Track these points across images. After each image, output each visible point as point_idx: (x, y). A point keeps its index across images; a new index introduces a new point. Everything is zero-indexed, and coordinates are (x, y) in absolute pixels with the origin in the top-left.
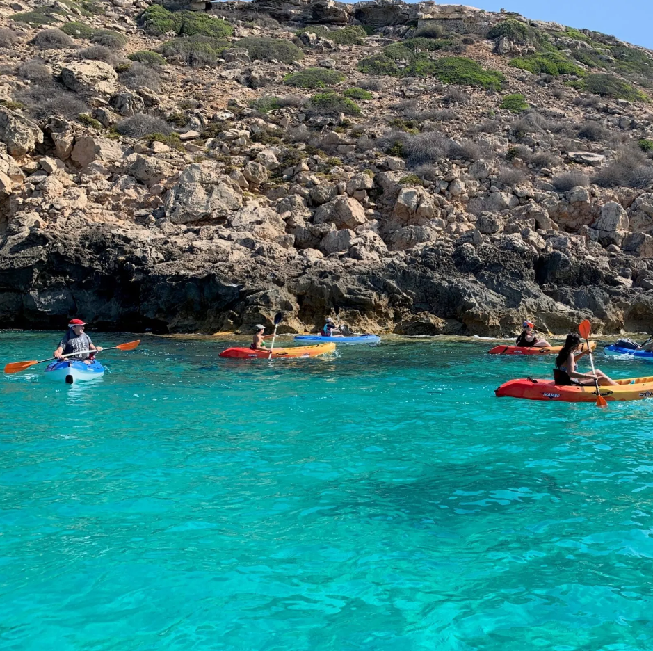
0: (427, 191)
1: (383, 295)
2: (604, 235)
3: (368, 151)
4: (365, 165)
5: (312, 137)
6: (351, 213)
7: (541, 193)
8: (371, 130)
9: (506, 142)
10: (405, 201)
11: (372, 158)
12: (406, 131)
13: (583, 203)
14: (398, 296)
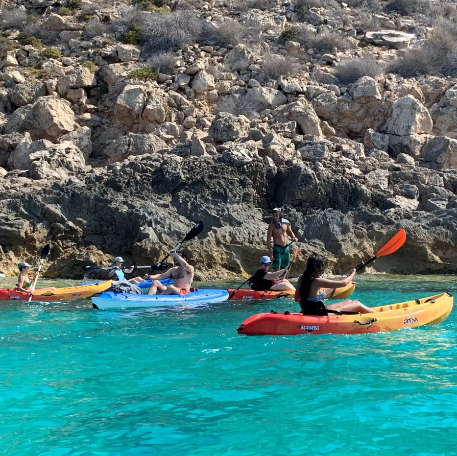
0: (161, 88)
1: (39, 226)
2: (396, 141)
3: (96, 39)
4: (89, 57)
5: (29, 21)
6: (52, 119)
7: (316, 86)
8: (105, 11)
9: (283, 21)
10: (127, 102)
11: (98, 46)
12: (151, 10)
13: (371, 99)
14: (62, 226)
